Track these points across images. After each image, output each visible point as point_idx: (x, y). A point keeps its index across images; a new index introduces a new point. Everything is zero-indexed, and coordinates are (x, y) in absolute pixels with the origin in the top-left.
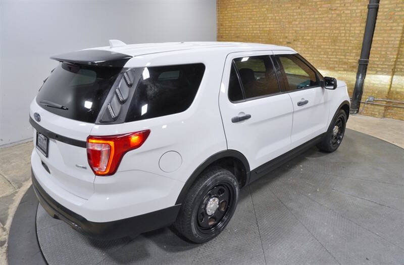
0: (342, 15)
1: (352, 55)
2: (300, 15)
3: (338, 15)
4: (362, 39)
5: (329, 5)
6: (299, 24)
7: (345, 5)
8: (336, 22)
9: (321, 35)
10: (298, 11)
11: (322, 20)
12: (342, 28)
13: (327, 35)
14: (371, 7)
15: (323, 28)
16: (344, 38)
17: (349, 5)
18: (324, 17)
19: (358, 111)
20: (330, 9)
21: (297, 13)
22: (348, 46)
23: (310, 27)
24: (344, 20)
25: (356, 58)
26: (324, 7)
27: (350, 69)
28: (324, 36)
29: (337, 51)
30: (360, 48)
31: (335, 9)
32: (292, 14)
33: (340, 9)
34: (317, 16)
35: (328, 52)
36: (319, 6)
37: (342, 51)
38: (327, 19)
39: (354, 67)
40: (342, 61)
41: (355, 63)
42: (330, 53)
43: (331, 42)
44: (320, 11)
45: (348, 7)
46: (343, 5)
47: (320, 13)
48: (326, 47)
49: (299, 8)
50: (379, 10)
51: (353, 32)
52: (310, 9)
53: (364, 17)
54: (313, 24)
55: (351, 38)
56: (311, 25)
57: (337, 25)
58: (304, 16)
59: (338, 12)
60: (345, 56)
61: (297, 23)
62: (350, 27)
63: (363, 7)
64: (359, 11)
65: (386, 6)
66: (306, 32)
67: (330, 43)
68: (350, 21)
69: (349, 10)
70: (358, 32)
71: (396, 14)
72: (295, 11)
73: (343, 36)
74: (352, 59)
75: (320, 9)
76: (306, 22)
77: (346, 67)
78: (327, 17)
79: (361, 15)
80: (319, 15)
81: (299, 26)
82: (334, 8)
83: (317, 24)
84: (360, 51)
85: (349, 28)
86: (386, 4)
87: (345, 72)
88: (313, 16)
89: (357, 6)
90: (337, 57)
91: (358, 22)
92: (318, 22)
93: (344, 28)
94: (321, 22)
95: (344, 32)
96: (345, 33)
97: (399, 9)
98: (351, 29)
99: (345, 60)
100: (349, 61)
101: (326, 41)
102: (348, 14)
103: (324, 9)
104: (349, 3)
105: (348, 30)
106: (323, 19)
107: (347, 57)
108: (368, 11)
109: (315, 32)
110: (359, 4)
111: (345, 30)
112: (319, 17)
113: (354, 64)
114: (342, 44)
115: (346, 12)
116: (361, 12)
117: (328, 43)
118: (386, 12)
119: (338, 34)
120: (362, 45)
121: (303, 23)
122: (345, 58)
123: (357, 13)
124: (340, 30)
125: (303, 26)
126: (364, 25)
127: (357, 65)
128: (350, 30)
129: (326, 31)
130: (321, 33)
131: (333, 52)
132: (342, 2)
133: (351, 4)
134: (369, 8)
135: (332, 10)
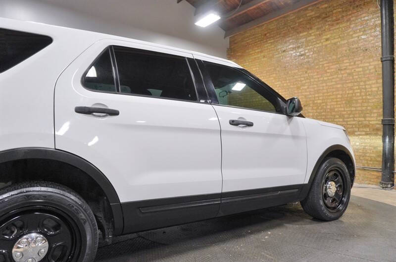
0: (354, 74)
1: (372, 115)
2: (307, 79)
3: (349, 74)
4: (382, 97)
5: (338, 65)
6: (308, 88)
7: (355, 63)
8: (348, 82)
9: (334, 97)
10: (305, 75)
11: (332, 82)
12: (355, 88)
13: (339, 96)
14: (383, 59)
15: (334, 90)
16: (361, 98)
17: (360, 62)
18: (333, 78)
19: (393, 185)
21: (304, 77)
22: (367, 106)
23: (320, 90)
24: (357, 79)
25: (378, 118)
26: (332, 69)
27: (373, 132)
28: (337, 98)
29: (354, 112)
30: (381, 108)
31: (345, 69)
32: (299, 79)
33: (351, 67)
34: (325, 78)
35: (343, 115)
36: (326, 68)
37: (360, 112)
38: (338, 79)
39: (377, 130)
40: (361, 124)
41: (379, 124)
42: (346, 116)
43: (346, 103)
44: (329, 73)
45: (358, 64)
46: (352, 64)
47: (328, 74)
48: (340, 109)
49: (306, 72)
50: (395, 62)
51: (370, 90)
52: (317, 72)
53: (379, 73)
54: (323, 86)
55: (368, 97)
56: (321, 88)
57: (350, 85)
58: (312, 80)
59: (348, 71)
60: (365, 117)
61: (306, 87)
62: (365, 85)
63: (376, 63)
64: (372, 67)
66: (316, 95)
67: (345, 105)
68: (364, 79)
69: (360, 67)
70: (376, 89)
72: (302, 76)
73: (358, 96)
74: (373, 121)
75: (328, 71)
76: (315, 86)
77: (368, 130)
78: (337, 77)
79: (376, 71)
80: (328, 76)
81: (308, 90)
82: (343, 68)
83: (326, 86)
84: (382, 110)
85: (364, 87)
87: (368, 137)
88: (322, 79)
89: (369, 63)
90: (355, 119)
91: (373, 78)
92: (328, 84)
93: (357, 87)
94: (330, 84)
95: (359, 91)
96: (361, 93)
98: (367, 87)
99: (365, 122)
100: (370, 122)
101: (339, 103)
102: (360, 71)
103: (332, 70)
104: (359, 60)
105: (363, 88)
106: (333, 80)
107: (367, 119)
108: (383, 66)
109: (326, 94)
110: (371, 60)
111: (359, 89)
112: (328, 79)
113: (378, 126)
114: (358, 105)
115: (357, 70)
116: (375, 68)
117: (342, 105)
119: (352, 94)
120: (382, 104)
121: (312, 86)
122: (365, 121)
123: (370, 70)
124: (354, 90)
125: (312, 90)
126: (381, 81)
127: (380, 126)
128: (366, 89)
129: (337, 93)
130: (333, 95)
131: (349, 114)
132: (351, 60)
133: (361, 61)
134: (382, 61)
135: (342, 70)
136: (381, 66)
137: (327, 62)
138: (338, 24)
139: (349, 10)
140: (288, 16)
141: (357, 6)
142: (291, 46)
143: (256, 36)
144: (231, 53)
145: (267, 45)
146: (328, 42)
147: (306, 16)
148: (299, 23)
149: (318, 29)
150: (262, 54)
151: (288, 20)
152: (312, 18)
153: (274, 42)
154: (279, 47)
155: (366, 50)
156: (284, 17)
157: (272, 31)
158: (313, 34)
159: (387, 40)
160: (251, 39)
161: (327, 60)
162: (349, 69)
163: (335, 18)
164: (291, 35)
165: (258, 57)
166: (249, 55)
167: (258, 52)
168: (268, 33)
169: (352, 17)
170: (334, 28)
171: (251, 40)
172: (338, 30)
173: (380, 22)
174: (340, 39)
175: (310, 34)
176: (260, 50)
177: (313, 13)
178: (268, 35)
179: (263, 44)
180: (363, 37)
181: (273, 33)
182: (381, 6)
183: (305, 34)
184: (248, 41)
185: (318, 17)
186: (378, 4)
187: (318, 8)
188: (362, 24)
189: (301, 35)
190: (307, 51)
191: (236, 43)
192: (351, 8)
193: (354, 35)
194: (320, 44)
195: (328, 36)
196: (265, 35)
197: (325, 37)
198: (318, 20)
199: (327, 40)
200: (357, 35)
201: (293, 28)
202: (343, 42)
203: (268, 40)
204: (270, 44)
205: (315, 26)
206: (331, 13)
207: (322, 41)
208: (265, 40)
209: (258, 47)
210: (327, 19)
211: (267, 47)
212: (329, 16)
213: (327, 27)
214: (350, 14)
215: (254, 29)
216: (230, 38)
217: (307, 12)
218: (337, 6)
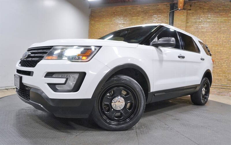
138: (151, 17)
139: (157, 13)
140: (128, 7)
141: (160, 12)
142: (128, 22)
143: (109, 12)
144: (92, 17)
147: (137, 10)
148: (133, 12)
150: (112, 23)
151: (127, 9)
152: (140, 11)
153: (119, 18)
154: (122, 21)
156: (126, 7)
158: (139, 19)
163: (150, 14)
164: (128, 17)
165: (109, 24)
166: (103, 21)
167: (109, 21)
170: (149, 19)
171: (105, 14)
176: (110, 20)
177: (140, 9)
178: (115, 13)
179: (112, 17)
181: (118, 13)
182: (170, 15)
183: (136, 18)
184: (103, 14)
185: (143, 12)
186: (168, 14)
187: (143, 7)
189: (134, 18)
191: (95, 13)
192: (158, 13)
196: (114, 13)
198: (142, 13)
201: (130, 13)
203: (115, 16)
205: (141, 16)
206: (149, 12)
208: (113, 16)
209: (109, 18)
211: (115, 19)
212: (147, 13)
213: (146, 17)
214: (157, 15)
215: (108, 8)
216: (91, 9)
217: (137, 8)
218: (151, 9)
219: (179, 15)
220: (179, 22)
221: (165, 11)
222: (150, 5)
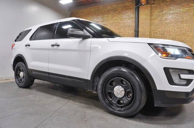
0: (125, 35)
5: (119, 31)
7: (125, 30)
14: (135, 30)
20: (119, 32)
31: (122, 32)
33: (124, 32)
46: (124, 31)
50: (139, 32)
53: (134, 35)
63: (133, 31)
65: (142, 31)
71: (146, 33)
79: (132, 35)
82: (121, 32)
86: (141, 30)
89: (130, 31)
97: (146, 32)
102: (127, 34)
104: (127, 30)
108: (135, 32)
110: (131, 30)
115: (126, 33)
116: (132, 33)
118: (142, 33)
123: (130, 34)
132: (124, 29)
133: (128, 30)
134: (135, 31)
135: (120, 33)
136: (134, 33)
137: (115, 29)
138: (120, 14)
139: (124, 10)
140: (99, 7)
141: (127, 9)
142: (100, 20)
143: (85, 13)
145: (89, 18)
146: (116, 21)
147: (107, 9)
148: (104, 11)
149: (112, 15)
151: (99, 9)
152: (110, 10)
153: (93, 17)
154: (95, 20)
155: (129, 26)
156: (98, 7)
157: (92, 12)
158: (110, 17)
159: (137, 23)
160: (82, 14)
161: (115, 28)
162: (123, 33)
163: (118, 12)
164: (100, 15)
168: (90, 12)
169: (125, 13)
170: (118, 15)
172: (120, 17)
173: (135, 16)
174: (120, 21)
175: (109, 16)
177: (110, 8)
179: (88, 17)
180: (128, 21)
181: (92, 13)
182: (135, 11)
183: (107, 16)
184: (80, 15)
185: (112, 10)
186: (134, 9)
187: (112, 6)
188: (128, 16)
189: (105, 16)
190: (107, 23)
191: (73, 15)
193: (125, 20)
194: (113, 21)
195: (116, 18)
196: (89, 13)
197: (115, 19)
198: (112, 11)
199: (115, 20)
200: (126, 20)
201: (102, 12)
202: (121, 22)
203: (90, 15)
204: (90, 18)
205: (111, 13)
206: (117, 9)
207: (113, 20)
208: (88, 16)
210: (116, 11)
212: (116, 10)
213: (115, 14)
214: (124, 11)
215: (84, 10)
216: (71, 12)
217: (108, 7)
218: (119, 7)
219: (144, 9)
220: (144, 16)
221: (131, 7)
222: (118, 4)
